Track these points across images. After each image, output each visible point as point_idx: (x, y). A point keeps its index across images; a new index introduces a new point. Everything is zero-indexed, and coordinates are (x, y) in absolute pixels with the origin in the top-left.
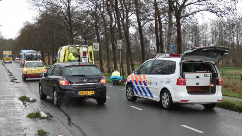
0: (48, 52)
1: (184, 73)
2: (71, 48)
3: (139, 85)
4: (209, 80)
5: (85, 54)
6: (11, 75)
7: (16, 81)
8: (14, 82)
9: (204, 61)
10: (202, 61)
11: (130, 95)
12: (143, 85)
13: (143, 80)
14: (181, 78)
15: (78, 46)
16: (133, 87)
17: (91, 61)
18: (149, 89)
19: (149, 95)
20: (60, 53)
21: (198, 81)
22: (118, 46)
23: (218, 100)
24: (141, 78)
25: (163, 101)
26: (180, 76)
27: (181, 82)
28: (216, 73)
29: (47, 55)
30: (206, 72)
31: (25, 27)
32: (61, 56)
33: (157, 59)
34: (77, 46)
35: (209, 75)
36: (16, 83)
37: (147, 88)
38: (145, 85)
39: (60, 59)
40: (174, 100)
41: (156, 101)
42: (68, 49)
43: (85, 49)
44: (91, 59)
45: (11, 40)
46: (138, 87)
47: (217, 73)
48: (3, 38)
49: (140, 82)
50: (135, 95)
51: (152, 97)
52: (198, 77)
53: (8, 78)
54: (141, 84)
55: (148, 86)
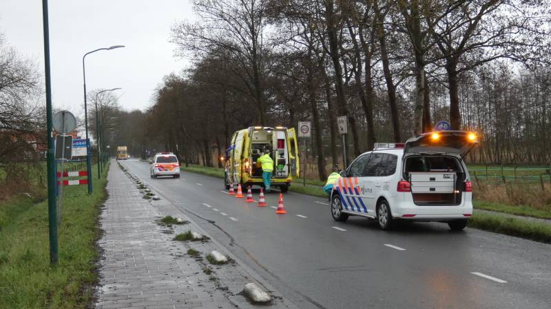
0: (217, 139)
1: (410, 173)
2: (255, 134)
3: (349, 194)
4: (452, 184)
5: (281, 143)
6: (142, 187)
7: (152, 197)
8: (149, 198)
9: (444, 153)
10: (440, 154)
11: (338, 211)
12: (355, 195)
13: (354, 186)
14: (404, 180)
15: (269, 129)
16: (340, 198)
17: (293, 158)
18: (362, 199)
19: (362, 209)
20: (234, 143)
21: (433, 185)
22: (340, 129)
23: (465, 215)
24: (351, 184)
25: (380, 218)
26: (402, 177)
27: (405, 186)
28: (463, 172)
29: (216, 147)
30: (448, 171)
31: (168, 84)
32: (236, 148)
33: (375, 152)
34: (266, 130)
35: (452, 176)
36: (153, 201)
37: (360, 199)
38: (357, 193)
39: (236, 154)
40: (394, 214)
41: (371, 219)
42: (249, 136)
43: (281, 135)
44: (294, 154)
45: (137, 113)
46: (348, 197)
47: (465, 173)
48: (120, 110)
49: (350, 189)
50: (344, 211)
51: (366, 212)
52: (433, 179)
53: (137, 192)
54: (351, 193)
55: (361, 195)
